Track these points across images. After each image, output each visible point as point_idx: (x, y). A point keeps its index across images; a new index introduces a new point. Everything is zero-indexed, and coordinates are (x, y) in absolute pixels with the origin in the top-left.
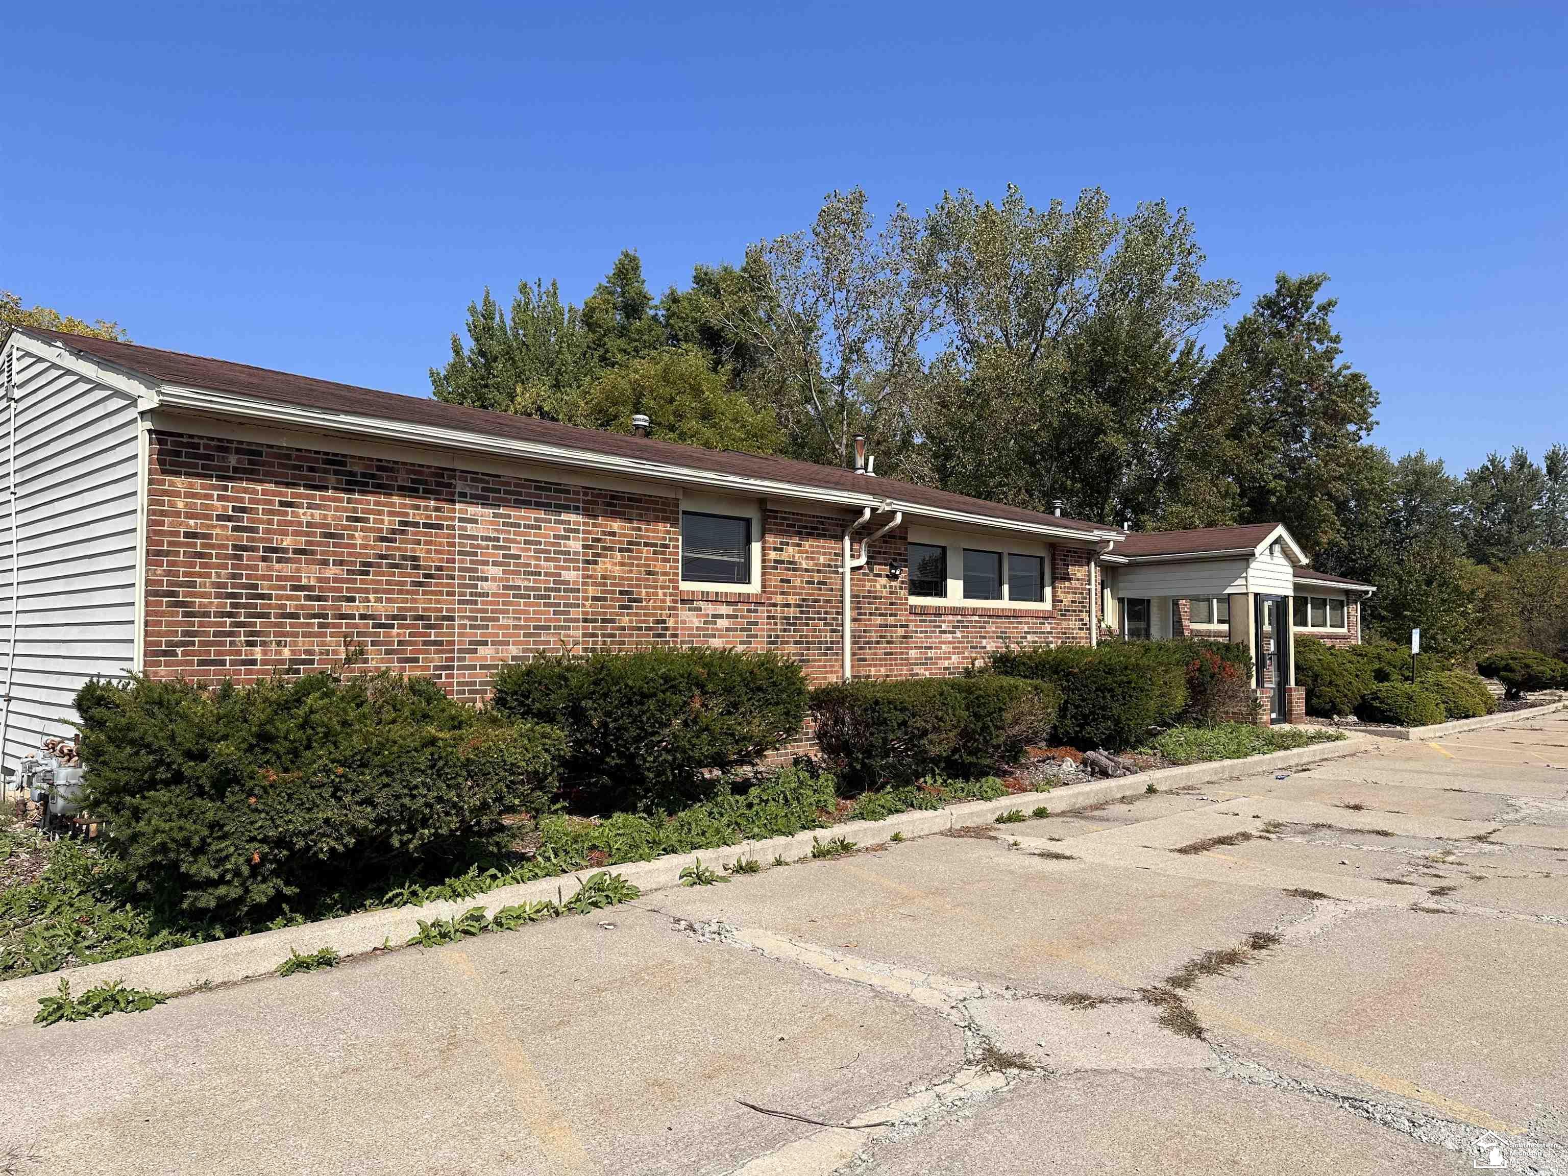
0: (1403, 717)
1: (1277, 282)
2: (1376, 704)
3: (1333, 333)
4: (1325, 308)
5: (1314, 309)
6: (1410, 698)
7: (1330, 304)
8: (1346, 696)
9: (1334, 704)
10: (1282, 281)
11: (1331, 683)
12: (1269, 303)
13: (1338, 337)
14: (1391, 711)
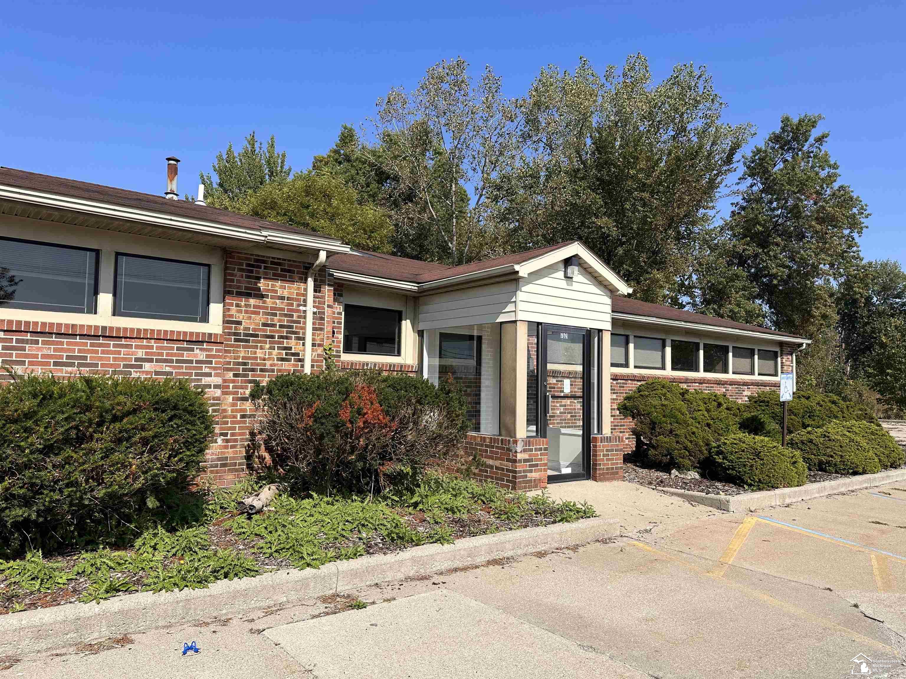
0: (746, 478)
1: (782, 122)
2: (719, 459)
3: (832, 163)
4: (820, 140)
5: (811, 140)
6: (757, 454)
7: (824, 137)
8: (686, 448)
9: (672, 458)
10: (786, 121)
11: (671, 431)
12: (776, 139)
13: (835, 164)
14: (733, 469)
